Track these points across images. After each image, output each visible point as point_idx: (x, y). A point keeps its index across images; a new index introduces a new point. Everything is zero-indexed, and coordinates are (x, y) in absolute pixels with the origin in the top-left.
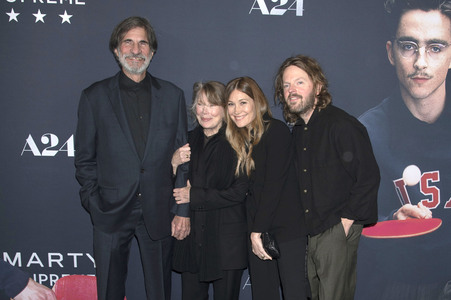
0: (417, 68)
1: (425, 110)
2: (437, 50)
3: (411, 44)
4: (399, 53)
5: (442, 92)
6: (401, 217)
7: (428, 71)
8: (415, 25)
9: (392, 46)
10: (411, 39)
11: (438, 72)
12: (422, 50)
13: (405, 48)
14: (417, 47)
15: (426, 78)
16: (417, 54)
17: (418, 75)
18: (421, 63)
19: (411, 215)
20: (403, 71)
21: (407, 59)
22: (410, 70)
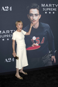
0: (33, 19)
1: (35, 26)
2: (37, 16)
3: (32, 15)
4: (30, 17)
5: (38, 23)
6: (33, 46)
7: (35, 19)
8: (32, 11)
9: (28, 15)
10: (32, 14)
11: (37, 19)
12: (34, 16)
13: (31, 16)
14: (33, 15)
15: (35, 21)
16: (33, 16)
17: (34, 20)
18: (34, 18)
19: (35, 46)
20: (31, 20)
21: (31, 18)
22: (32, 19)
